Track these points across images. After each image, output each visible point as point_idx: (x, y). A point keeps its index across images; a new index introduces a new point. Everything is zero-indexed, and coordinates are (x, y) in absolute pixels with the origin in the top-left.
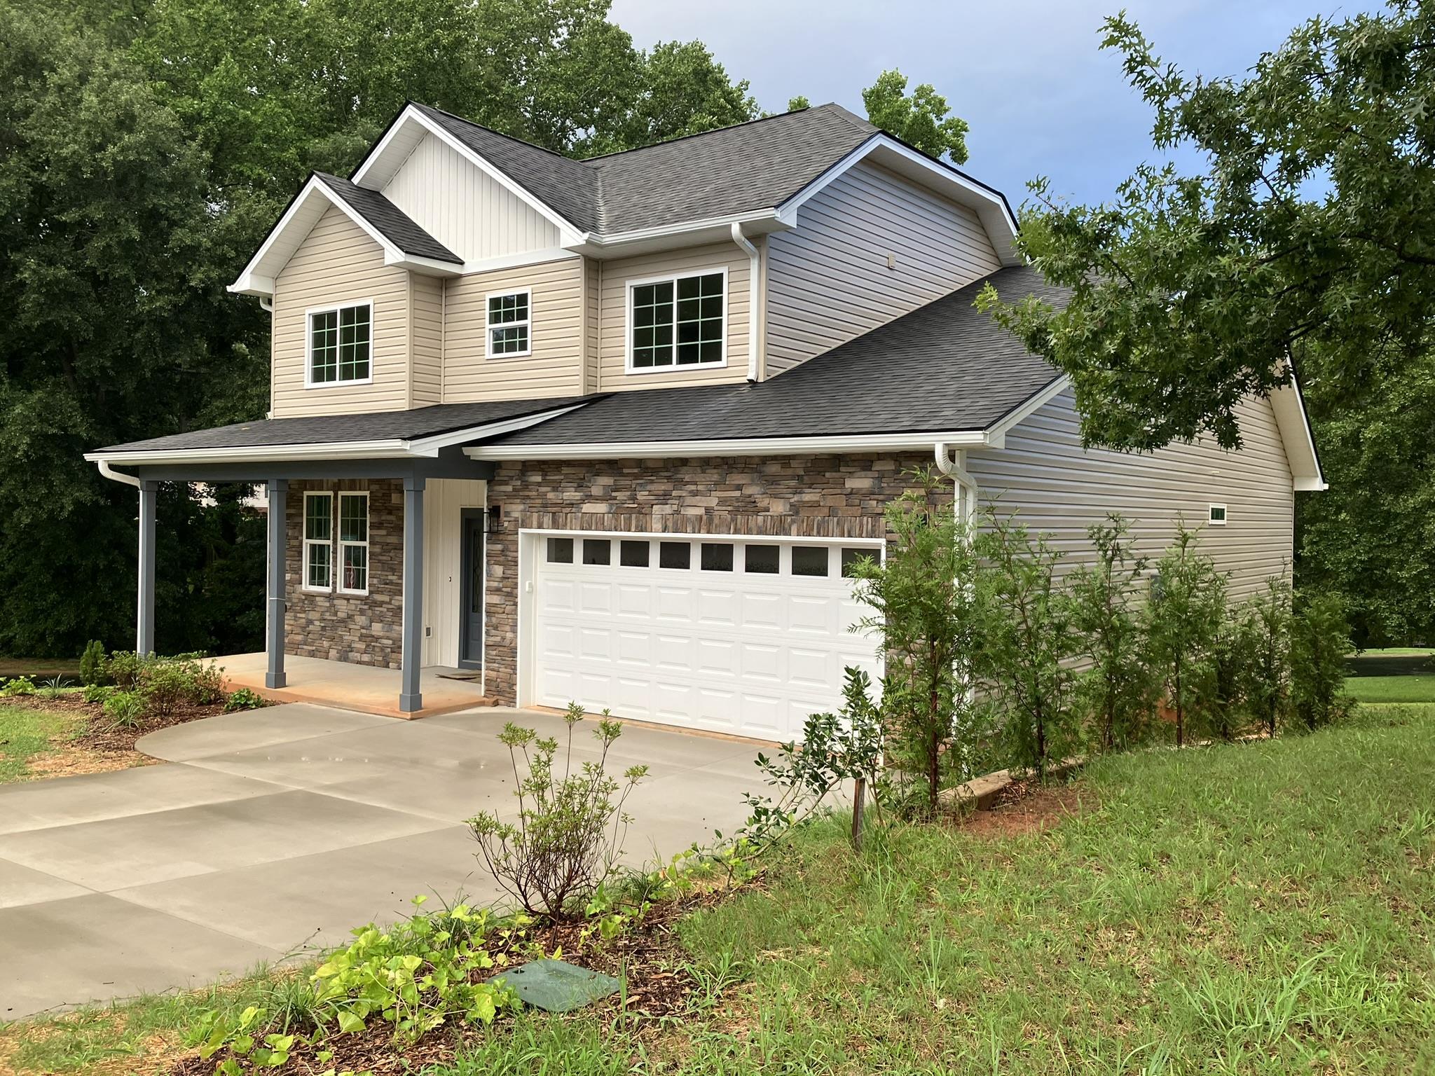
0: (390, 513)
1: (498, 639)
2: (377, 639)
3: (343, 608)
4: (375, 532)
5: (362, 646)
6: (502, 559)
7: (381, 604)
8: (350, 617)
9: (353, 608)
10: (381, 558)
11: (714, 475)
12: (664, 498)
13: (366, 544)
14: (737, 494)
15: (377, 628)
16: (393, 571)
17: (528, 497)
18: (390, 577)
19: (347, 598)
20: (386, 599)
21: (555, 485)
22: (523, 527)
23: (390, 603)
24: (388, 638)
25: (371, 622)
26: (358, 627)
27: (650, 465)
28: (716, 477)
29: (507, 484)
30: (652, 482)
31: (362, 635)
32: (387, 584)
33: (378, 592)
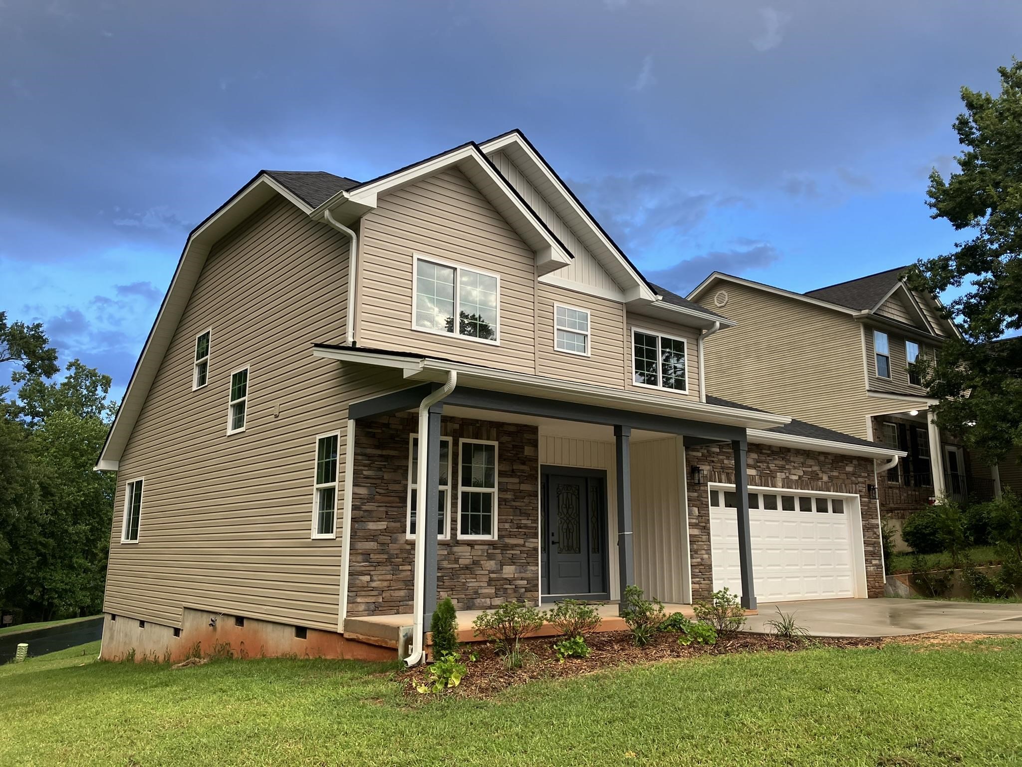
0: (524, 464)
1: (699, 560)
2: (510, 581)
3: (465, 556)
4: (505, 480)
5: (492, 591)
6: (698, 503)
7: (514, 546)
8: (476, 563)
9: (480, 553)
10: (514, 503)
11: (800, 459)
12: (782, 469)
13: (495, 490)
14: (810, 469)
15: (509, 571)
16: (528, 516)
17: (713, 462)
18: (523, 522)
19: (471, 544)
20: (521, 542)
21: (728, 455)
22: (711, 481)
23: (524, 546)
24: (522, 579)
25: (502, 566)
26: (487, 572)
27: (775, 449)
28: (802, 460)
29: (698, 451)
30: (776, 459)
31: (491, 580)
32: (521, 528)
33: (510, 536)
